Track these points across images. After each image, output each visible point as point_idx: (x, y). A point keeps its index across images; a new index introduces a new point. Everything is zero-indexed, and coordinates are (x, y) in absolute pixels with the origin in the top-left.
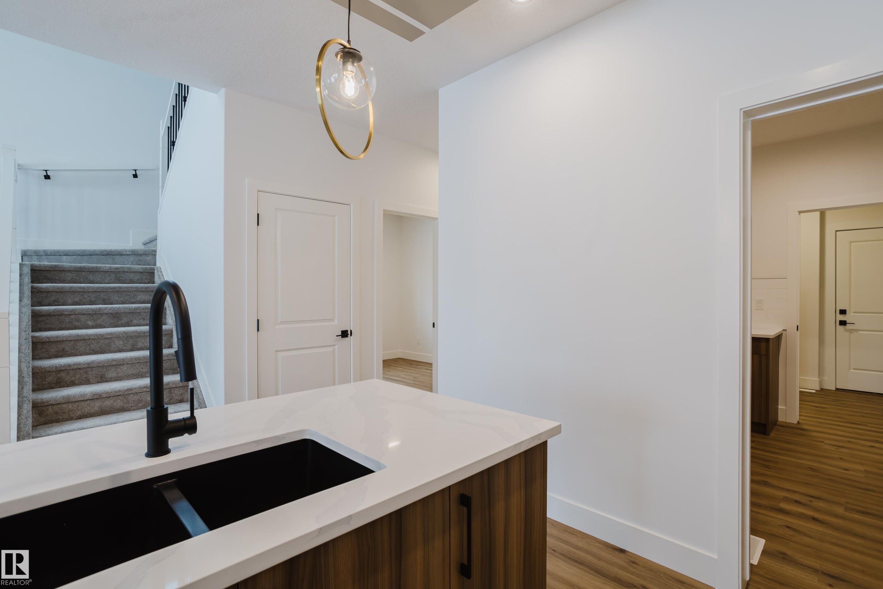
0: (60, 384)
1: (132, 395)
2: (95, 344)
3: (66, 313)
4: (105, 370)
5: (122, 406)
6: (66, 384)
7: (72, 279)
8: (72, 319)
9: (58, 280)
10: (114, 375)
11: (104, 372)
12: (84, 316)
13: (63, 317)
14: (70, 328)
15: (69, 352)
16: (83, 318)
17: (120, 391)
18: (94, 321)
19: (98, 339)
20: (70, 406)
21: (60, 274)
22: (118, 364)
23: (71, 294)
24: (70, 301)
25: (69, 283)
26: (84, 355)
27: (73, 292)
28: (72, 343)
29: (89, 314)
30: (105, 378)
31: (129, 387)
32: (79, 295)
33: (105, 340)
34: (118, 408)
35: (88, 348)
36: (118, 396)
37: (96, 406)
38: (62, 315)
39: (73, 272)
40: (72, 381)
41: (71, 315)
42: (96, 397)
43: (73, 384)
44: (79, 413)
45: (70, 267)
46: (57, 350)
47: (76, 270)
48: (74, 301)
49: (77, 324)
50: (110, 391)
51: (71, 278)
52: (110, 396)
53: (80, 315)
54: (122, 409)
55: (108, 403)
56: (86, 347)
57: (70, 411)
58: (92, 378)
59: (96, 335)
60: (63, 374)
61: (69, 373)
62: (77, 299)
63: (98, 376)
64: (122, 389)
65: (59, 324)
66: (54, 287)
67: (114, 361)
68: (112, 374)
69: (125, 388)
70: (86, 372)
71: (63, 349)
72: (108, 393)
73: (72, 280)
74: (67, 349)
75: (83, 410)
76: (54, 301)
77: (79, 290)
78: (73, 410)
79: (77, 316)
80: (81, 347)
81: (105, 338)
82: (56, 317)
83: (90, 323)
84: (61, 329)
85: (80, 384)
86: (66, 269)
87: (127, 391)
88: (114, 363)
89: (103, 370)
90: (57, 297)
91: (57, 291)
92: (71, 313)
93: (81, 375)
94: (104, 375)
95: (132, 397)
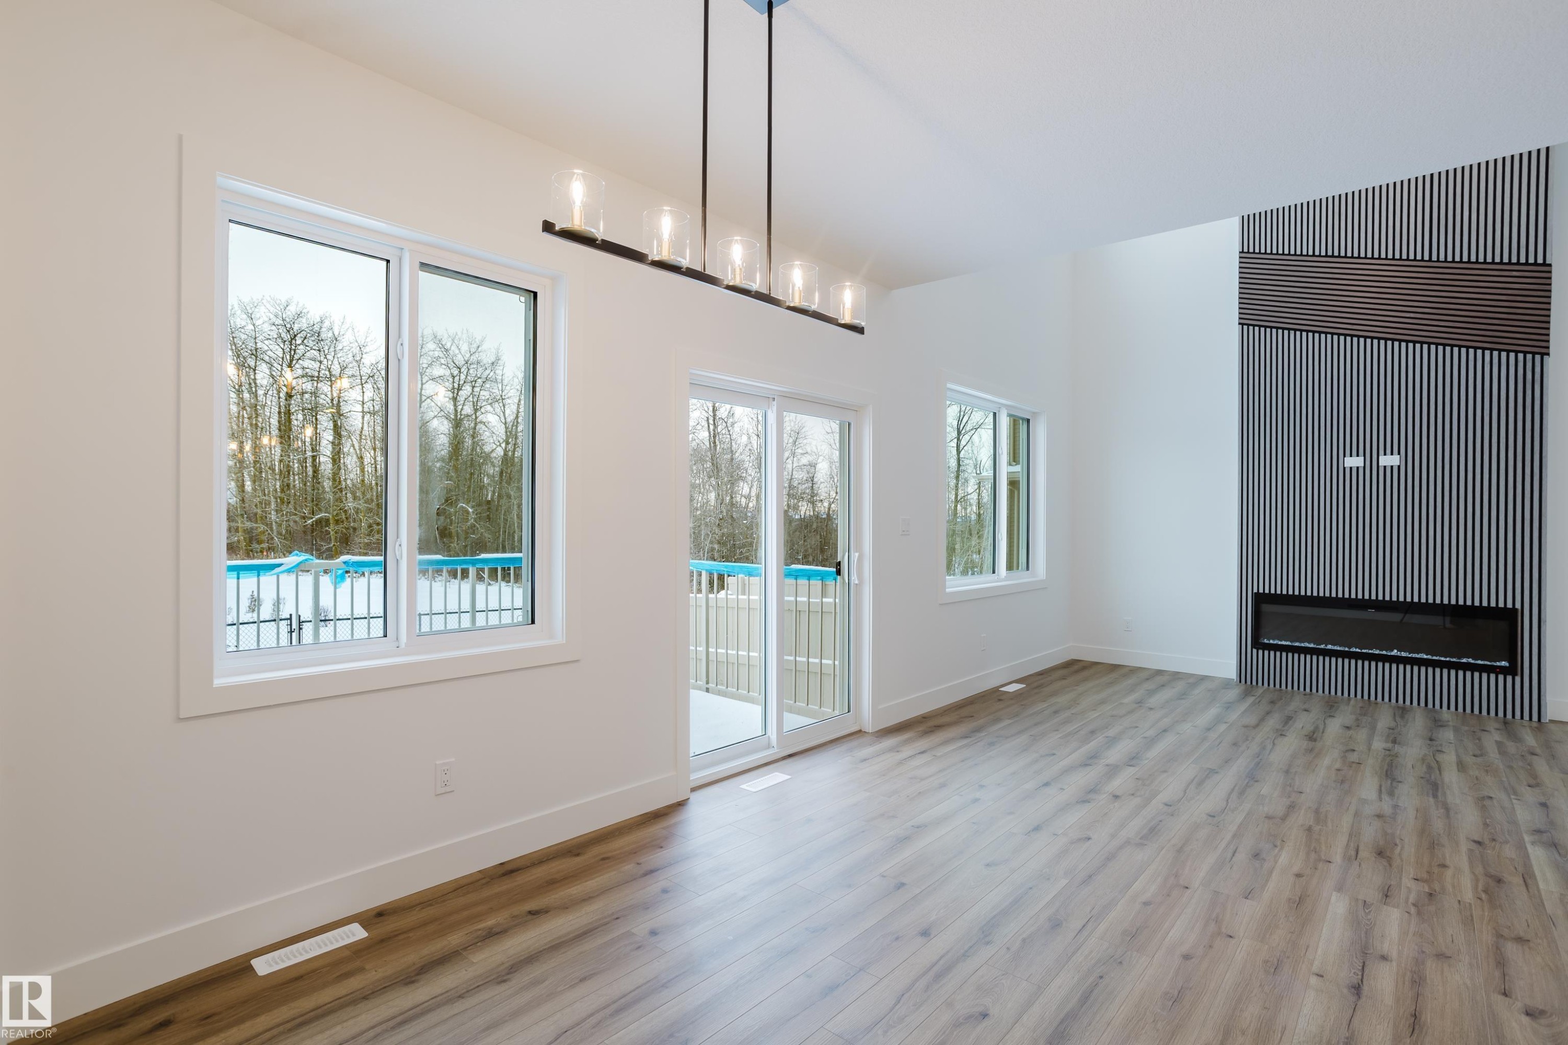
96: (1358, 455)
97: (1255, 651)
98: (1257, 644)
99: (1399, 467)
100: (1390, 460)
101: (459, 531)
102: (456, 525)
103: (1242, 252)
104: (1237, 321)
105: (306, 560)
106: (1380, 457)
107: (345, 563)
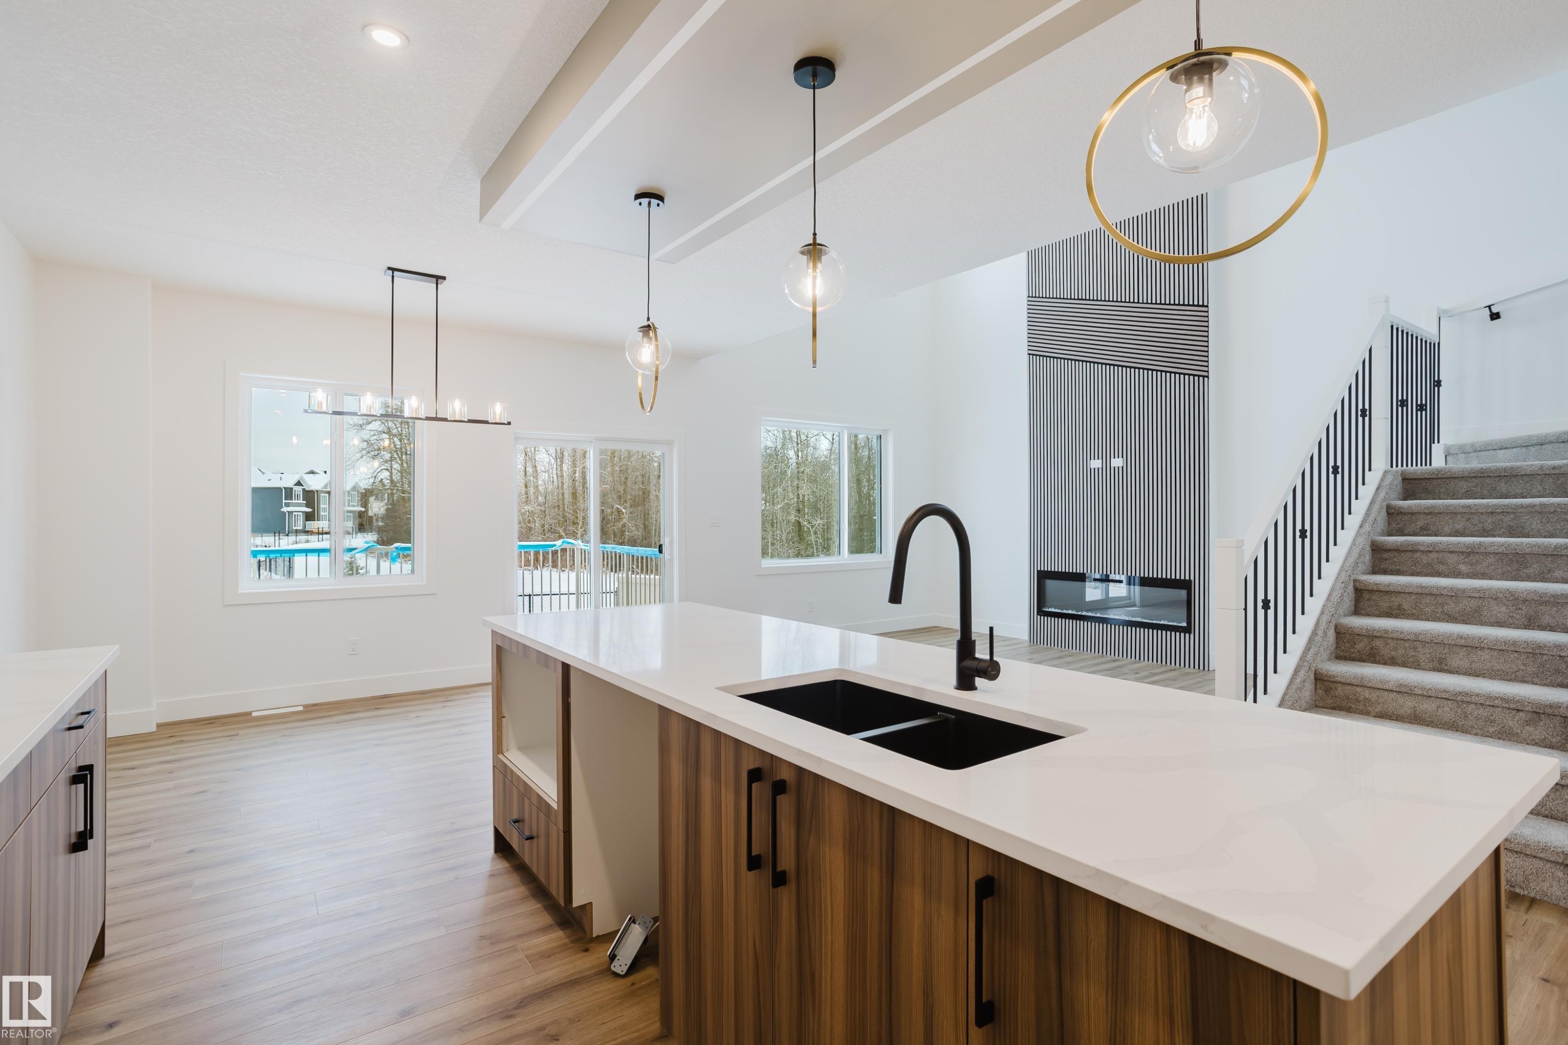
0: (1372, 657)
1: (1473, 706)
2: (1453, 605)
3: (1422, 548)
4: (1446, 650)
5: (1454, 720)
6: (1383, 659)
7: (1467, 491)
8: (1433, 560)
9: (1445, 494)
10: (1465, 664)
11: (1445, 654)
12: (1454, 555)
13: (1418, 555)
14: (1429, 574)
15: (1409, 612)
16: (1452, 559)
17: (1447, 692)
18: (1471, 565)
19: (1456, 596)
20: (1367, 694)
21: (1447, 484)
22: (1473, 646)
23: (1449, 517)
24: (1447, 529)
25: (1462, 499)
26: (1432, 621)
27: (1453, 513)
28: (1414, 597)
29: (1463, 553)
30: (1446, 665)
31: (1466, 690)
32: (1462, 519)
33: (1471, 601)
34: (1446, 722)
35: (1440, 610)
36: (1445, 698)
37: (1407, 705)
38: (1416, 551)
39: (1469, 479)
40: (1393, 658)
41: (1430, 552)
42: (1403, 689)
43: (1392, 662)
44: (1379, 709)
45: (1463, 472)
46: (1390, 605)
47: (1474, 475)
48: (1454, 529)
49: (1441, 568)
50: (1429, 687)
51: (1465, 490)
52: (1428, 695)
53: (1445, 553)
54: (1453, 725)
55: (1427, 706)
56: (1436, 608)
57: (1366, 700)
58: (1424, 660)
59: (1452, 589)
60: (1378, 643)
61: (1388, 643)
62: (1459, 527)
63: (1435, 660)
64: (1451, 689)
65: (1412, 565)
66: (1420, 505)
67: (1461, 638)
68: (1456, 661)
69: (1458, 689)
70: (1414, 648)
71: (1400, 605)
72: (1425, 688)
73: (1467, 493)
74: (1406, 606)
75: (1386, 706)
76: (1422, 528)
77: (1461, 510)
78: (1370, 700)
79: (1441, 555)
80: (1427, 606)
81: (1470, 597)
82: (1408, 553)
83: (1463, 568)
84: (1415, 574)
85: (1404, 665)
86: (1457, 475)
87: (1459, 695)
88: (1463, 642)
89: (1444, 649)
90: (1427, 522)
91: (1426, 512)
92: (1429, 549)
93: (1406, 651)
94: (1446, 659)
95: (1473, 710)
96: (1098, 459)
97: (1039, 617)
98: (1041, 612)
99: (1123, 467)
100: (1117, 462)
101: (615, 529)
102: (613, 524)
103: (1029, 297)
104: (1026, 352)
105: (372, 546)
106: (1111, 460)
107: (396, 548)
